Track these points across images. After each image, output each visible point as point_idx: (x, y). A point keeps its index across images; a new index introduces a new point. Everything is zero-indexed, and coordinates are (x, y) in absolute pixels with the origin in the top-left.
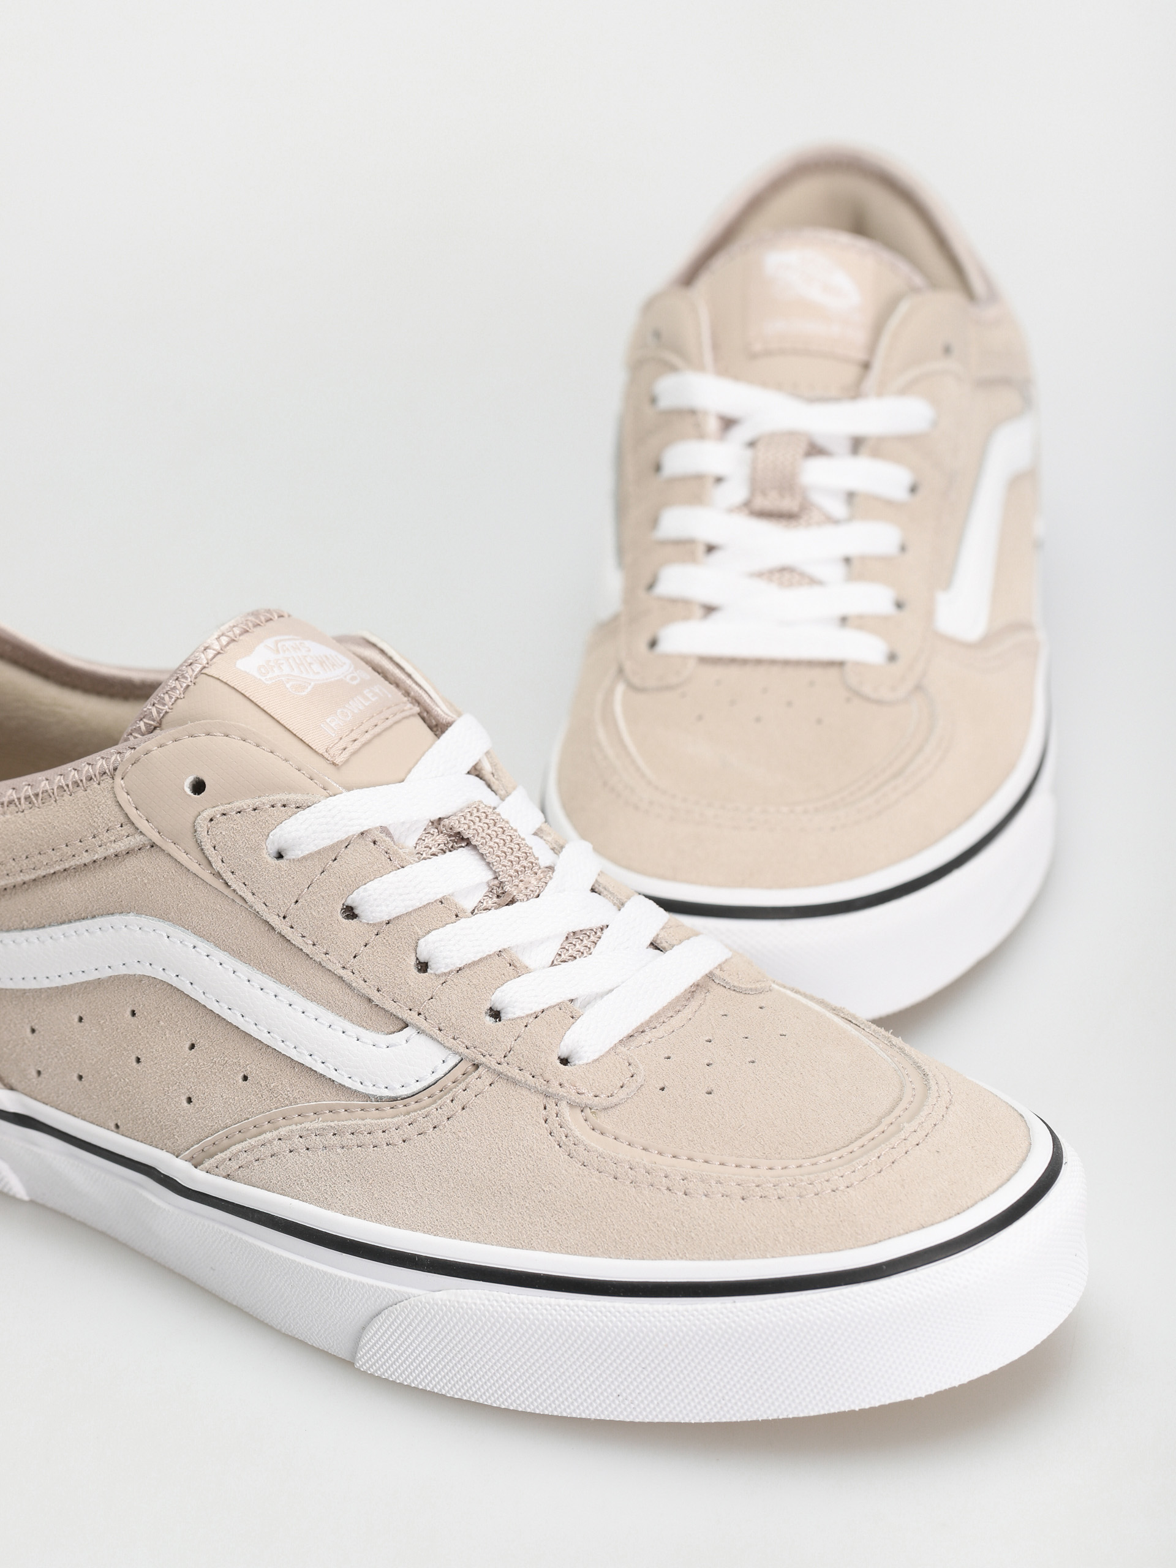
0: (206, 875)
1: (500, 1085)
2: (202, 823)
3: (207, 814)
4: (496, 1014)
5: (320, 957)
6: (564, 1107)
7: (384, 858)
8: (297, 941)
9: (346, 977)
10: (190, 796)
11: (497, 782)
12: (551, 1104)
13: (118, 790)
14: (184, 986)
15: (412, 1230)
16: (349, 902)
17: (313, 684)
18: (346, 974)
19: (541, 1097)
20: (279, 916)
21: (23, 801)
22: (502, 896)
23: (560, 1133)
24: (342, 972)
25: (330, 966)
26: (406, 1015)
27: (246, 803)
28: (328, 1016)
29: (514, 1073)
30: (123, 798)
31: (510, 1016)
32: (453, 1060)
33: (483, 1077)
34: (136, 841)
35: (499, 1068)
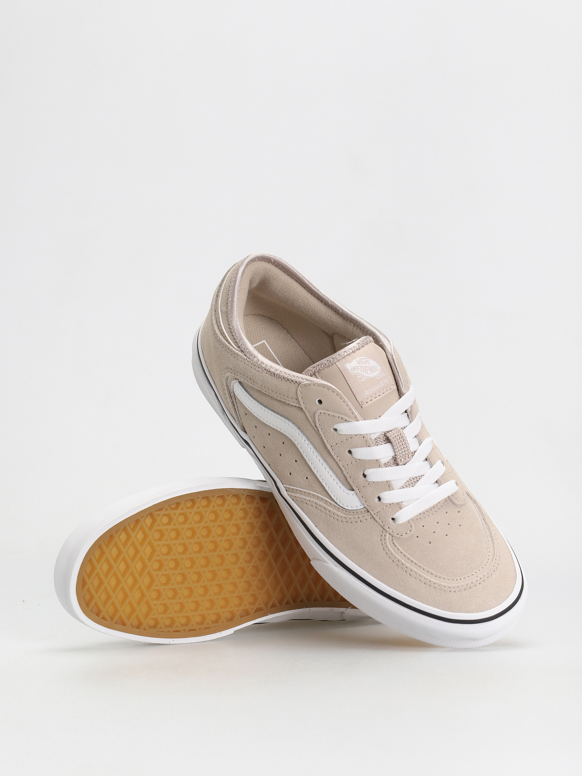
0: (313, 425)
1: (372, 519)
2: (318, 413)
3: (319, 411)
4: (379, 499)
5: (338, 461)
6: (388, 535)
7: (365, 442)
8: (333, 454)
9: (342, 469)
10: (317, 404)
11: (410, 415)
12: (384, 532)
13: (298, 390)
14: (299, 447)
15: (335, 546)
16: (351, 450)
17: (366, 378)
18: (343, 469)
19: (382, 529)
20: (330, 445)
21: (273, 373)
22: (395, 462)
23: (383, 541)
24: (342, 467)
25: (339, 464)
26: (355, 488)
27: (332, 413)
28: (334, 477)
29: (378, 519)
30: (299, 393)
31: (382, 502)
32: (362, 507)
33: (369, 516)
34: (297, 405)
35: (374, 515)
